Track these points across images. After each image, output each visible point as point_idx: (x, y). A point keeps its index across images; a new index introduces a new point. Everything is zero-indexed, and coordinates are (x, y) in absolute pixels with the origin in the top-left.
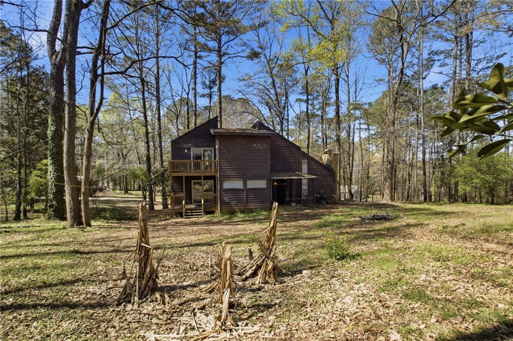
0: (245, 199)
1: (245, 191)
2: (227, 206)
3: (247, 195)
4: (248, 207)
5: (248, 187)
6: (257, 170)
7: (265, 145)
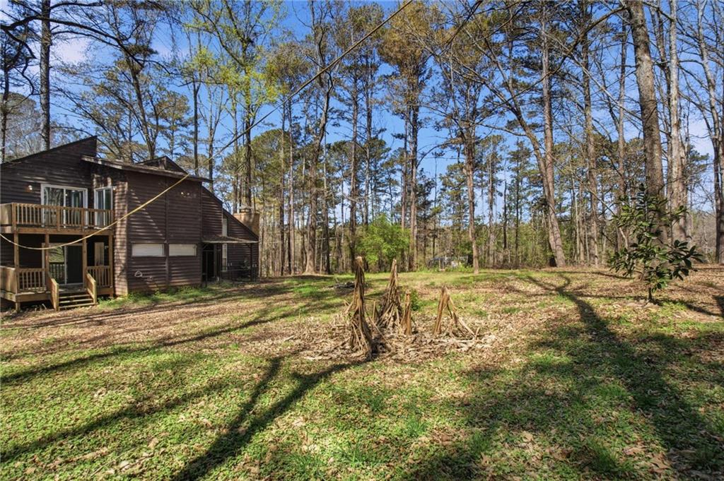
0: (167, 272)
1: (167, 260)
2: (139, 283)
3: (170, 267)
4: (172, 284)
5: (171, 254)
6: (184, 229)
7: (195, 195)
